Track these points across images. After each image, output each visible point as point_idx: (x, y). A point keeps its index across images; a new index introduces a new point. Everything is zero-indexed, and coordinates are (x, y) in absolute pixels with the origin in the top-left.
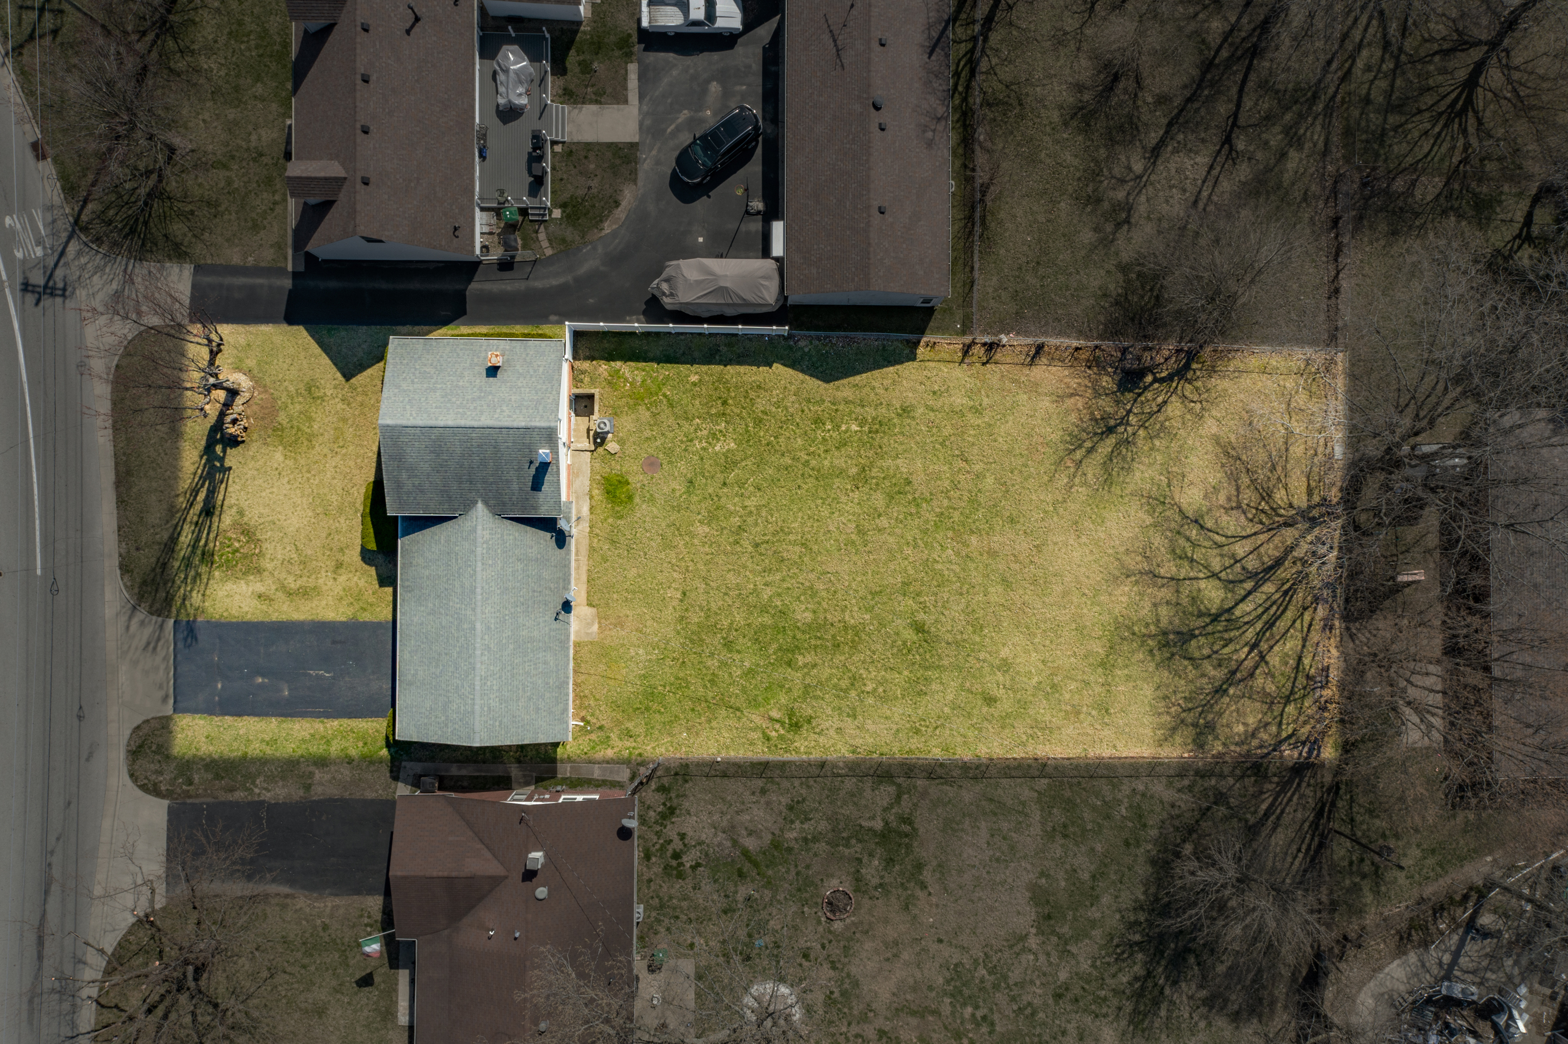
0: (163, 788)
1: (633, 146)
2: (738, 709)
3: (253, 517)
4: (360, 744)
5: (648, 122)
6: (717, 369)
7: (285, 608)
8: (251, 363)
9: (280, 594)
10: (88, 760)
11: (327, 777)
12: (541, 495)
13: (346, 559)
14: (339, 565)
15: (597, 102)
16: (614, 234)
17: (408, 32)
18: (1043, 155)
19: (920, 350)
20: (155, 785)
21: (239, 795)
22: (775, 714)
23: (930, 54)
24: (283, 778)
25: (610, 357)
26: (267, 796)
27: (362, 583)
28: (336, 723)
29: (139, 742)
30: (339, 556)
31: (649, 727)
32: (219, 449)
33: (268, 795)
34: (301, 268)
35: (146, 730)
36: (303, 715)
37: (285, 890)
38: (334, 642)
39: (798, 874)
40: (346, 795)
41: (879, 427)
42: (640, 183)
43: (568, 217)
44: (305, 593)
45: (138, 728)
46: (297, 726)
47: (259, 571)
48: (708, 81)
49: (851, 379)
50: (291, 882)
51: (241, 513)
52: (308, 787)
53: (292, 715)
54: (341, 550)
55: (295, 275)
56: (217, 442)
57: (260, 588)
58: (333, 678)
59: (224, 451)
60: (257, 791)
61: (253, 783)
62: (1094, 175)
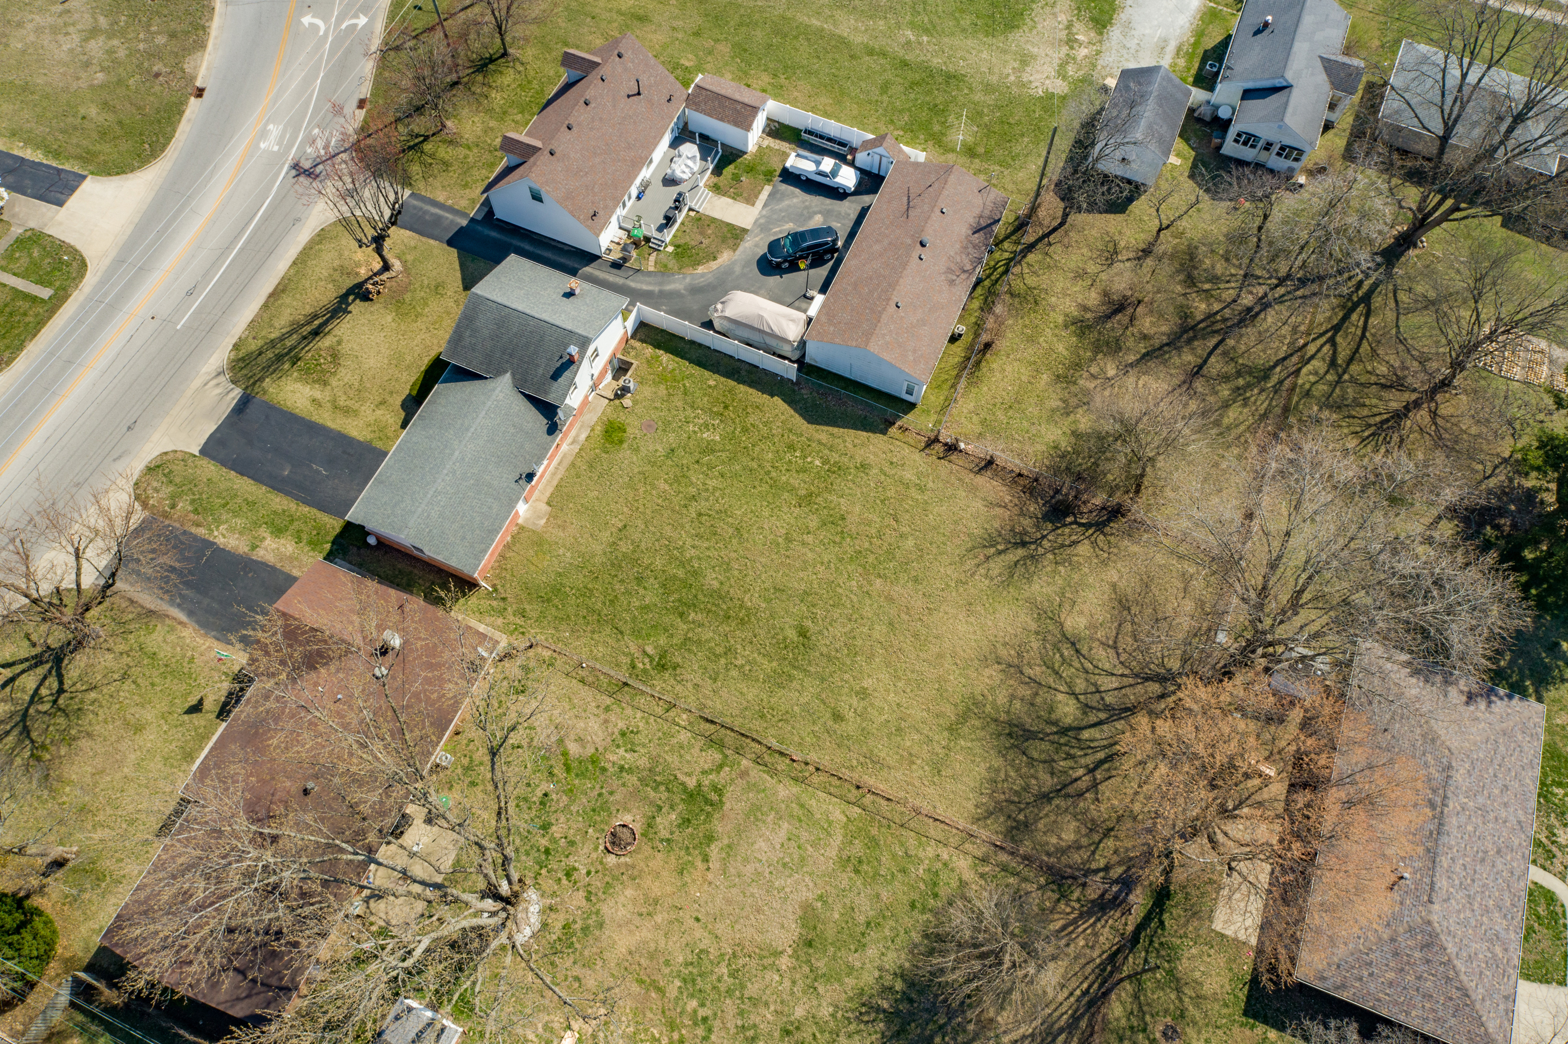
0: (151, 502)
1: (745, 231)
2: (621, 633)
3: (345, 348)
4: (315, 532)
5: (762, 221)
6: (731, 383)
7: (326, 415)
8: (409, 258)
9: (328, 405)
10: (114, 460)
11: (274, 546)
12: (555, 385)
13: (391, 400)
14: (383, 402)
15: (733, 198)
16: (703, 275)
17: (629, 96)
18: (1041, 340)
19: (893, 431)
20: (147, 497)
21: (201, 532)
22: (650, 650)
23: (974, 233)
24: (241, 533)
25: (658, 346)
26: (220, 541)
27: (391, 421)
28: (306, 509)
29: (159, 463)
30: (387, 397)
31: (542, 615)
32: (351, 298)
33: (222, 540)
34: (479, 218)
35: (170, 457)
36: (287, 493)
37: (182, 617)
38: (344, 452)
39: (600, 795)
40: (278, 566)
41: (837, 469)
42: (737, 252)
43: (677, 254)
44: (347, 411)
45: (166, 453)
46: (278, 500)
47: (326, 383)
48: (816, 213)
49: (830, 429)
50: (190, 614)
51: (339, 343)
52: (254, 547)
53: (279, 490)
54: (391, 393)
55: (472, 220)
56: (354, 294)
57: (318, 394)
58: (327, 476)
59: (354, 301)
60: (216, 533)
61: (217, 527)
62: (1077, 365)
